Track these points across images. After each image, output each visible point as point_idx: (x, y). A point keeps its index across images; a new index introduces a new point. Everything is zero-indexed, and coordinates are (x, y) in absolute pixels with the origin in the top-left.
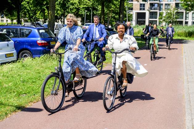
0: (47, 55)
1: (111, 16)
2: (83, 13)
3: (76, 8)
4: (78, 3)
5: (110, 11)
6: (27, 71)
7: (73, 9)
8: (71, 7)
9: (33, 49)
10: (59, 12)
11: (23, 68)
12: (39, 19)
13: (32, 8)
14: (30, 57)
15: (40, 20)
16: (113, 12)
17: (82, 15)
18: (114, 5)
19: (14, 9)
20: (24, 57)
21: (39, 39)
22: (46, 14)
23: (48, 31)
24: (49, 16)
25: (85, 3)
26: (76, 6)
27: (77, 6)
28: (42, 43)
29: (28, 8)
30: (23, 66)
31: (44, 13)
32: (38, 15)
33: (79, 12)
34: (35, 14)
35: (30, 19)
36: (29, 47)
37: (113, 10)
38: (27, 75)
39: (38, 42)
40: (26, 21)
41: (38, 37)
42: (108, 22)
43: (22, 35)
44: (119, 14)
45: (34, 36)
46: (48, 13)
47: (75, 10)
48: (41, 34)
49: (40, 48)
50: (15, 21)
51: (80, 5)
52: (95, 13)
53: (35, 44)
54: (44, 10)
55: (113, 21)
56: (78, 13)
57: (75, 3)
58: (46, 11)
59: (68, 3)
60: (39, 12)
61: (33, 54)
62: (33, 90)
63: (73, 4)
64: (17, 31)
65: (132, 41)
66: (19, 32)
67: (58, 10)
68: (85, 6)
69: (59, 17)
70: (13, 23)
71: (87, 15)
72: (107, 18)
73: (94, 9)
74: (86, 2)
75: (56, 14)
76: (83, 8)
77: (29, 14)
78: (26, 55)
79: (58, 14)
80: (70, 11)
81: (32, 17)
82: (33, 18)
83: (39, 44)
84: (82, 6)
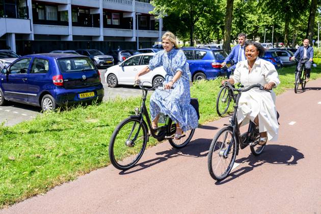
0: (221, 77)
1: (298, 34)
2: (263, 32)
3: (254, 26)
4: (256, 20)
5: (296, 28)
6: (202, 92)
7: (250, 28)
8: (249, 25)
9: (207, 71)
10: (234, 31)
11: (198, 90)
12: (212, 39)
13: (205, 29)
14: (204, 80)
15: (214, 41)
16: (300, 29)
17: (261, 33)
18: (302, 21)
19: (187, 30)
20: (198, 79)
21: (214, 61)
22: (220, 34)
23: (224, 52)
24: (224, 37)
25: (265, 20)
26: (254, 24)
27: (256, 24)
28: (217, 65)
29: (201, 29)
30: (198, 88)
31: (218, 33)
32: (211, 35)
33: (258, 30)
34: (209, 34)
35: (203, 40)
36: (203, 69)
37: (300, 27)
38: (201, 96)
39: (213, 64)
40: (199, 43)
41: (213, 59)
42: (293, 42)
43: (197, 57)
44: (307, 31)
45: (209, 58)
46: (223, 33)
47: (254, 28)
48: (215, 56)
49: (214, 71)
50: (187, 43)
51: (259, 23)
52: (277, 31)
53: (209, 66)
54: (219, 29)
55: (300, 40)
56: (256, 32)
57: (254, 21)
58: (220, 31)
59: (245, 22)
60: (213, 32)
61: (207, 76)
62: (208, 110)
63: (250, 22)
64: (191, 53)
65: (268, 70)
66: (194, 54)
67: (234, 29)
68: (265, 24)
69: (234, 37)
70: (186, 45)
71: (267, 34)
72: (292, 37)
73: (276, 26)
74: (267, 19)
75: (231, 34)
76: (263, 26)
77: (202, 35)
78: (200, 78)
79: (233, 33)
80: (248, 29)
81: (205, 37)
82: (206, 39)
83: (214, 66)
84: (261, 24)
